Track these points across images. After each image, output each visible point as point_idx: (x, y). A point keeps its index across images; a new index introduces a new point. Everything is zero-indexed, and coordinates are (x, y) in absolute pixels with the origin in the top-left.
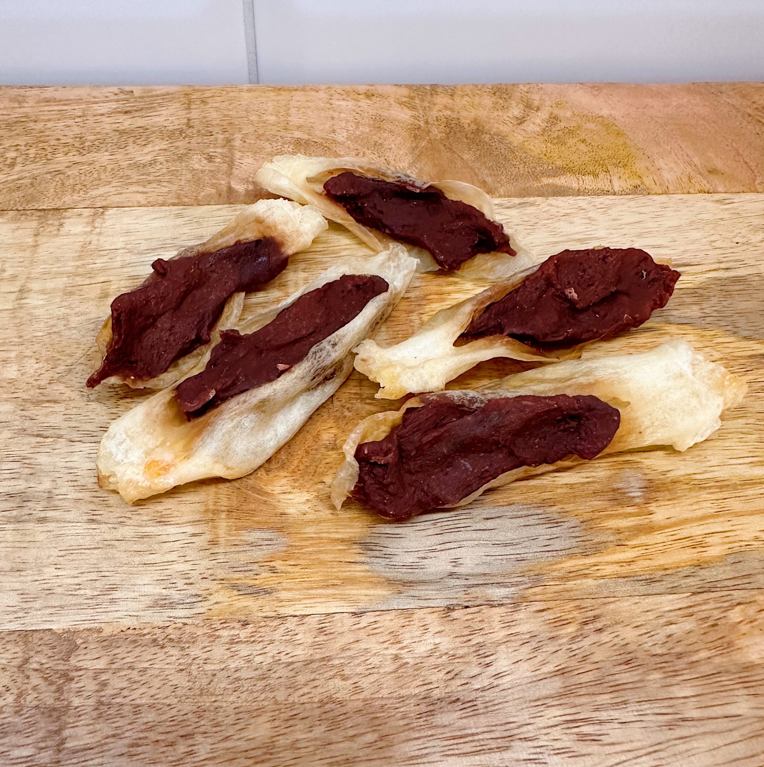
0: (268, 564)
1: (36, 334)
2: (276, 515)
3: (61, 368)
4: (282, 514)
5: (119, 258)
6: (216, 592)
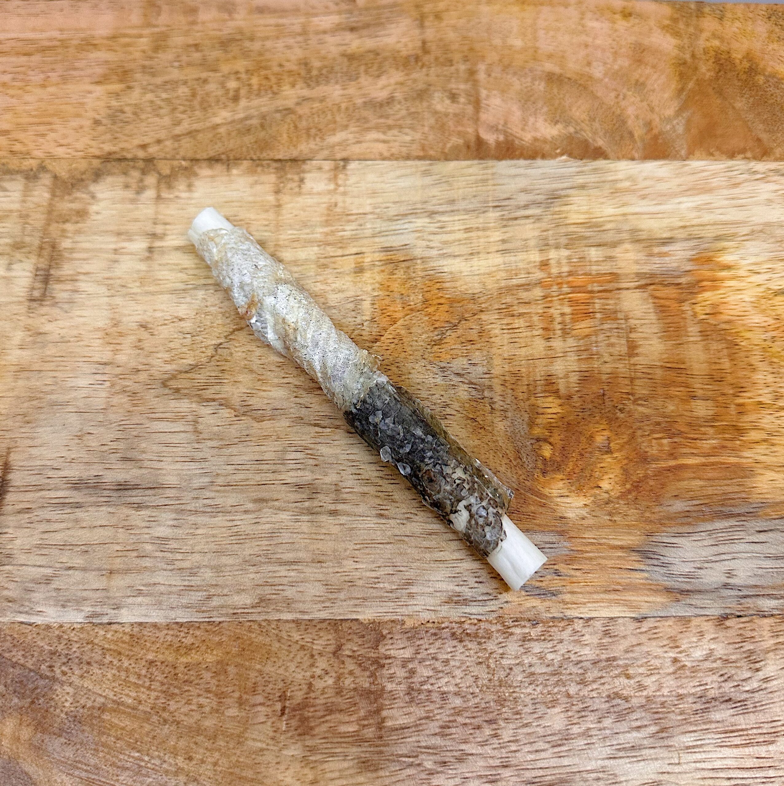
0: (552, 566)
2: (555, 518)
4: (561, 517)
5: (369, 226)
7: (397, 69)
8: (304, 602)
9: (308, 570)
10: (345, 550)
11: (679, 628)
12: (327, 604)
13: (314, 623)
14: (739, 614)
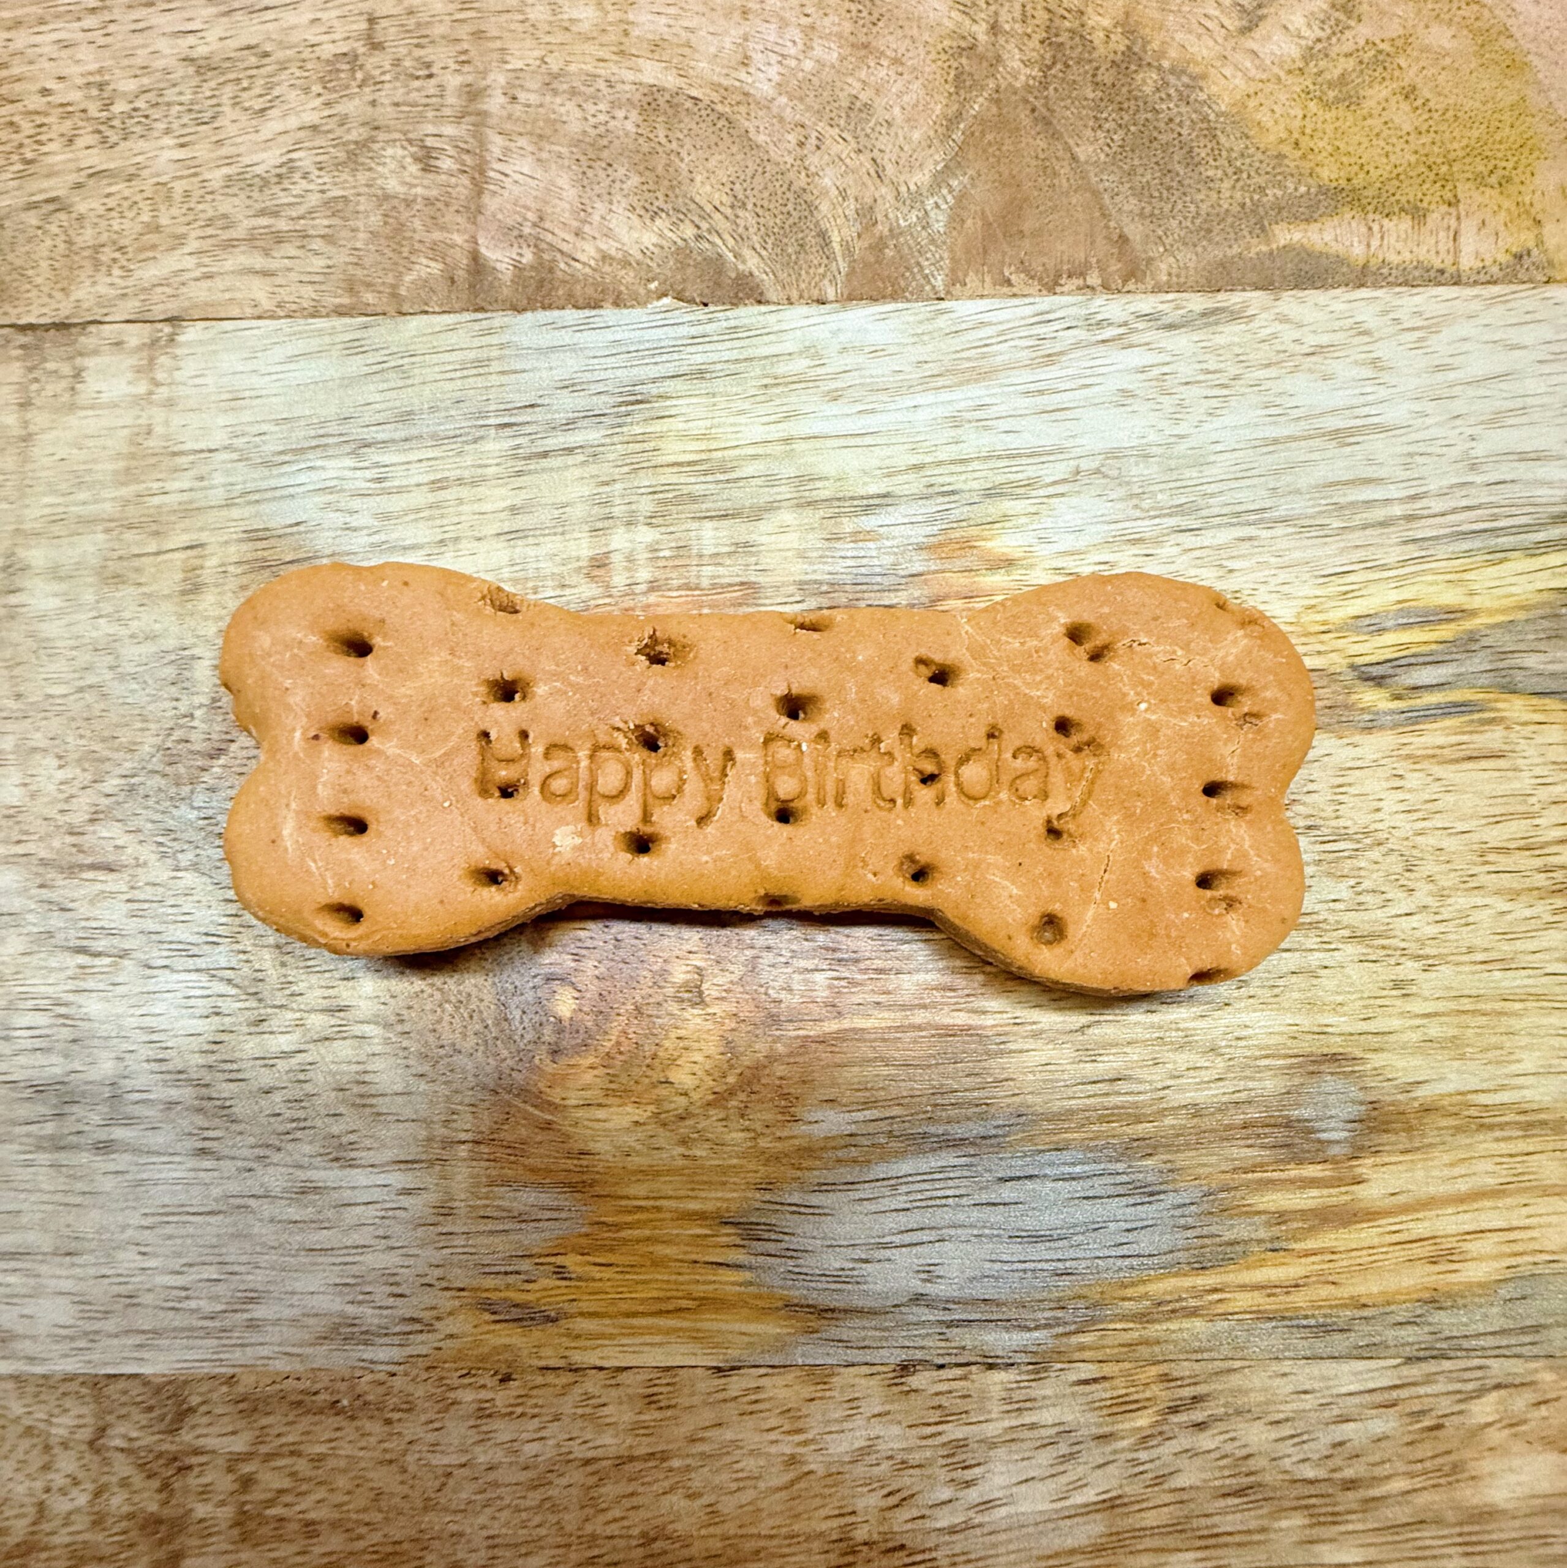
0: (552, 1259)
1: (50, 691)
2: (569, 1155)
3: (112, 784)
4: (582, 1153)
5: (219, 479)
6: (450, 1314)
7: (306, 90)
8: (33, 1338)
9: (44, 1269)
10: (124, 1228)
11: (808, 1391)
12: (82, 1344)
13: (51, 1382)
14: (941, 1361)
